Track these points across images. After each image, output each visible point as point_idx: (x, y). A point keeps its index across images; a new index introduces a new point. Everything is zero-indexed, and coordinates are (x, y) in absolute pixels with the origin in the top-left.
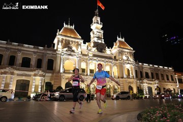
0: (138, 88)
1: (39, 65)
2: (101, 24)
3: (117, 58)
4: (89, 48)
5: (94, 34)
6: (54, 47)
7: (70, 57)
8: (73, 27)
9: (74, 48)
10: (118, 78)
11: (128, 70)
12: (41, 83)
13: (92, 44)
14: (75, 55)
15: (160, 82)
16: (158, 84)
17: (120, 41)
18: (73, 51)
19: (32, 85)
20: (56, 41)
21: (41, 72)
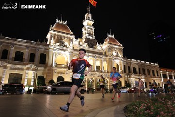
0: (126, 82)
1: (32, 59)
2: (92, 21)
3: (107, 54)
4: (81, 43)
5: (85, 30)
6: (47, 42)
7: (62, 52)
8: (65, 23)
9: (66, 43)
10: (108, 72)
11: (117, 65)
12: (34, 76)
13: (84, 40)
14: (67, 50)
15: (146, 76)
16: (144, 78)
17: (110, 38)
18: (65, 46)
19: (25, 79)
20: (48, 36)
21: (33, 66)
